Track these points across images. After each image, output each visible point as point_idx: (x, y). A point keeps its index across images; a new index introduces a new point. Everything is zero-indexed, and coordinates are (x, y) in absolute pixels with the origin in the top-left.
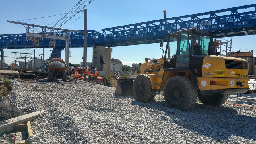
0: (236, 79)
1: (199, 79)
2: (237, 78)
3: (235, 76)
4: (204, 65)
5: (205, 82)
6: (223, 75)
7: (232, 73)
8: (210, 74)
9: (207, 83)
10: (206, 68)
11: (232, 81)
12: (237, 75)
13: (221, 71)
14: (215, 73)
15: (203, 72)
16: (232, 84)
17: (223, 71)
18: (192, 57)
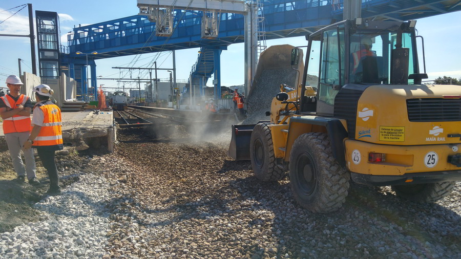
0: (448, 147)
1: (349, 144)
2: (452, 145)
3: (442, 140)
4: (359, 112)
5: (359, 155)
6: (401, 139)
7: (431, 132)
8: (370, 136)
9: (362, 156)
10: (364, 119)
11: (431, 154)
12: (449, 136)
13: (394, 128)
14: (381, 134)
15: (359, 128)
16: (431, 161)
17: (401, 130)
18: (343, 89)
